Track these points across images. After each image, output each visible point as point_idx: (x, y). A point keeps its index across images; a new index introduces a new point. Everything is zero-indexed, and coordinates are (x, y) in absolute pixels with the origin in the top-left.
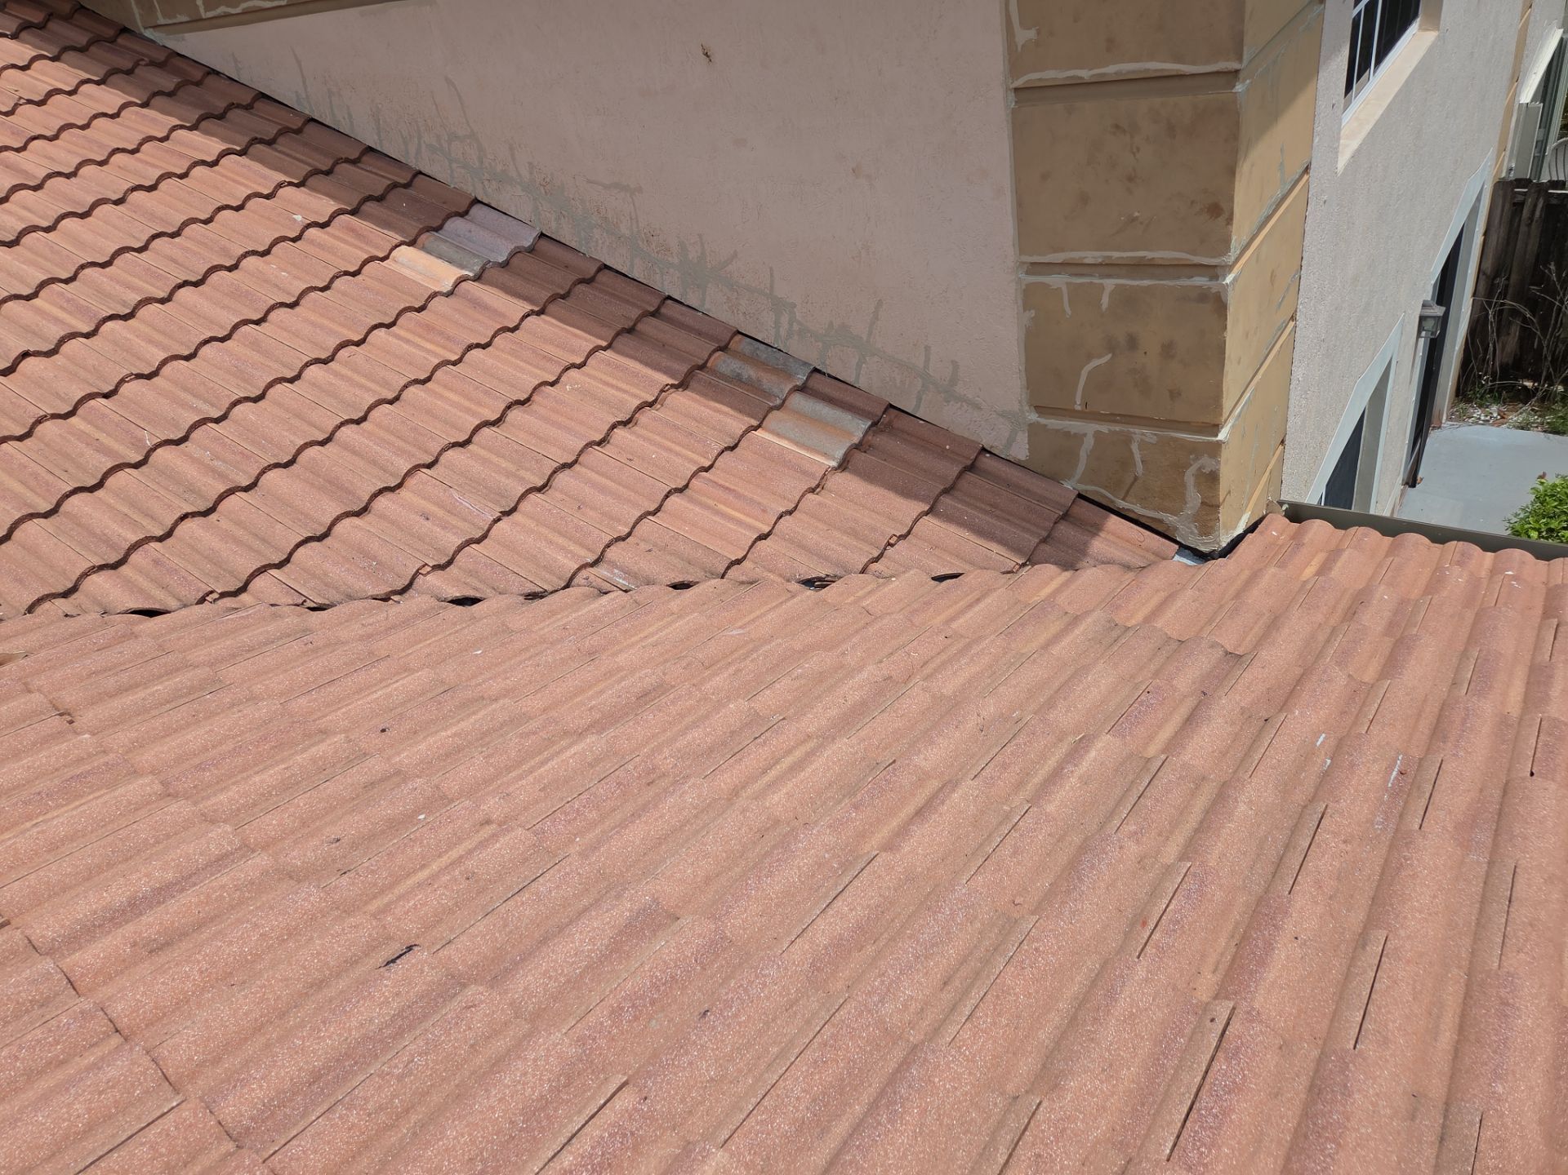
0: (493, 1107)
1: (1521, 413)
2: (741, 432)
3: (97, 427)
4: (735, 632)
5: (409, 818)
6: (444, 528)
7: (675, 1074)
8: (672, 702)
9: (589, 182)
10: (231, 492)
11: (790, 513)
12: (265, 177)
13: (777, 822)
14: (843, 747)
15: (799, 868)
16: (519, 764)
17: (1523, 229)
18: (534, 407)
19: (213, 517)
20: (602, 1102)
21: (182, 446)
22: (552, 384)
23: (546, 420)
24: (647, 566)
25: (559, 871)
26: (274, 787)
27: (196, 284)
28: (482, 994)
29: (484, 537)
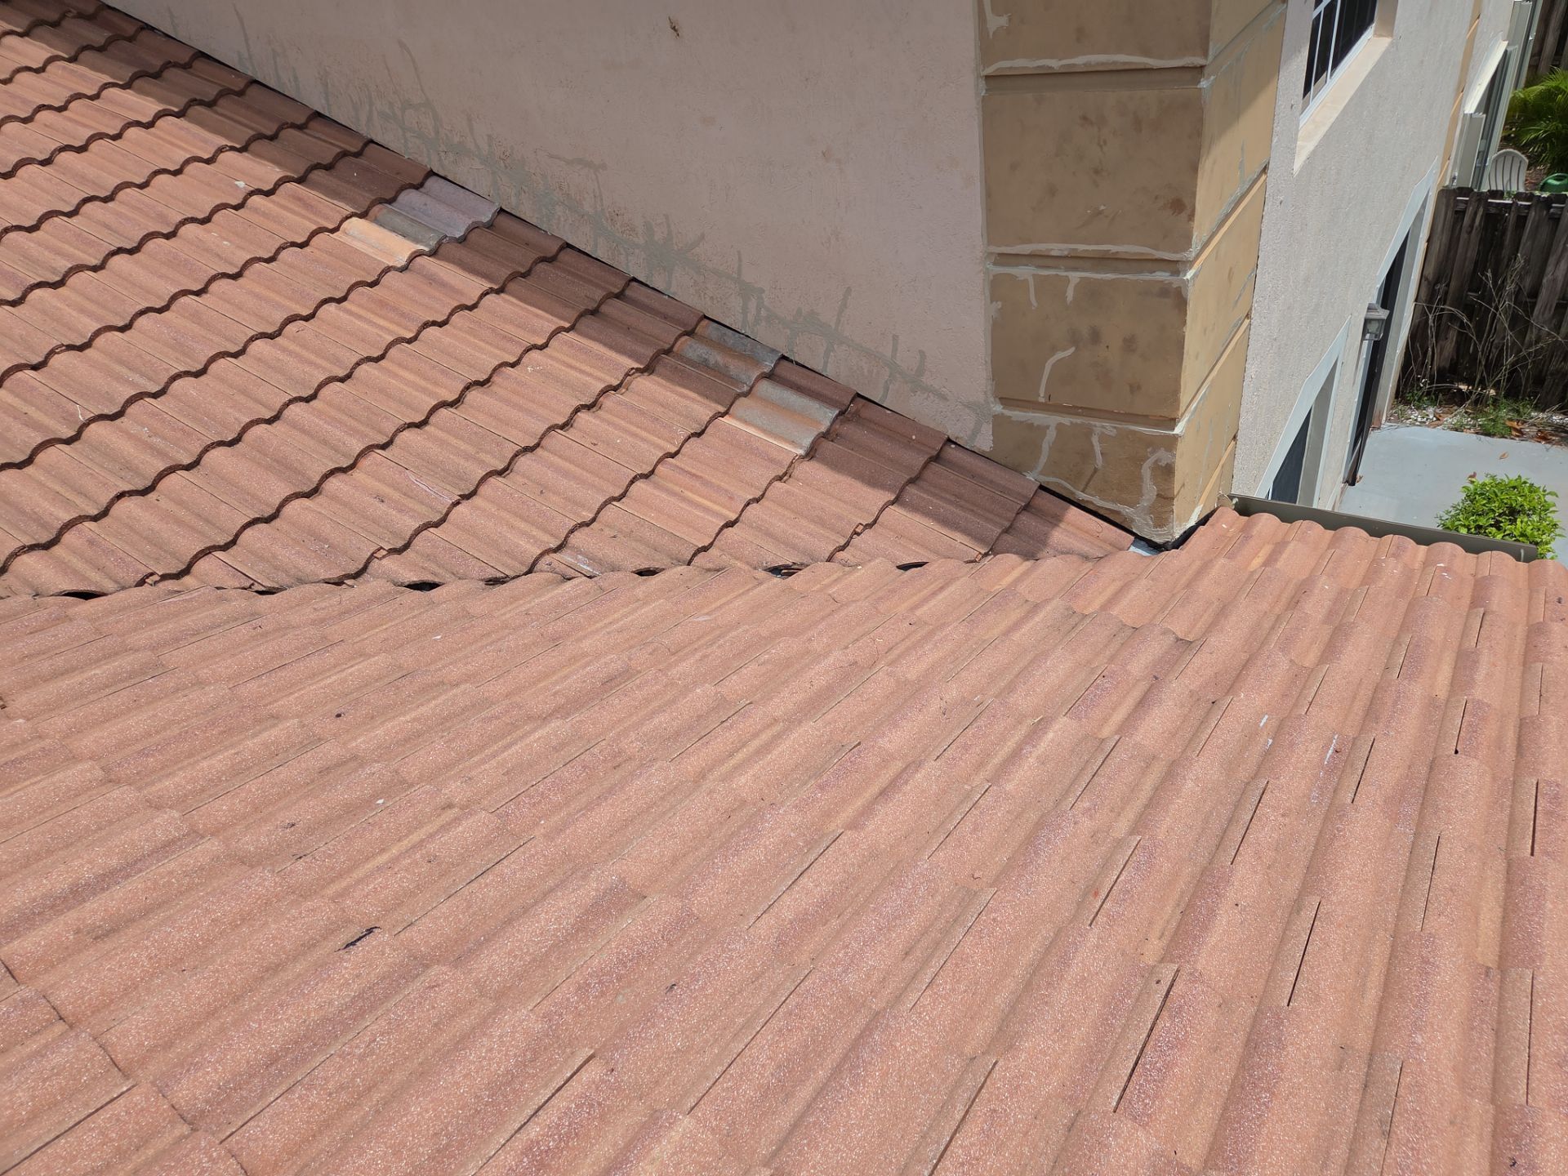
0: (458, 1083)
1: (1455, 415)
2: (708, 419)
3: (25, 400)
4: (701, 619)
5: (368, 803)
6: (401, 511)
7: (642, 1046)
8: (639, 687)
9: (551, 156)
10: (172, 470)
11: (757, 500)
12: (205, 141)
13: (744, 802)
14: (810, 730)
15: (765, 847)
16: (482, 748)
17: (1464, 235)
18: (494, 388)
19: (152, 496)
20: (569, 1075)
21: (118, 421)
22: (513, 365)
23: (507, 402)
24: (613, 552)
25: (524, 853)
26: (224, 773)
27: (131, 252)
28: (446, 974)
29: (443, 520)
